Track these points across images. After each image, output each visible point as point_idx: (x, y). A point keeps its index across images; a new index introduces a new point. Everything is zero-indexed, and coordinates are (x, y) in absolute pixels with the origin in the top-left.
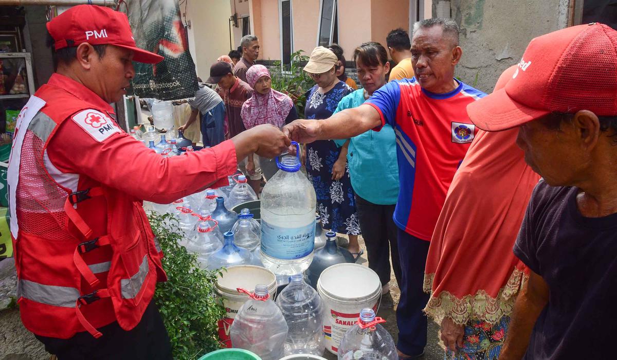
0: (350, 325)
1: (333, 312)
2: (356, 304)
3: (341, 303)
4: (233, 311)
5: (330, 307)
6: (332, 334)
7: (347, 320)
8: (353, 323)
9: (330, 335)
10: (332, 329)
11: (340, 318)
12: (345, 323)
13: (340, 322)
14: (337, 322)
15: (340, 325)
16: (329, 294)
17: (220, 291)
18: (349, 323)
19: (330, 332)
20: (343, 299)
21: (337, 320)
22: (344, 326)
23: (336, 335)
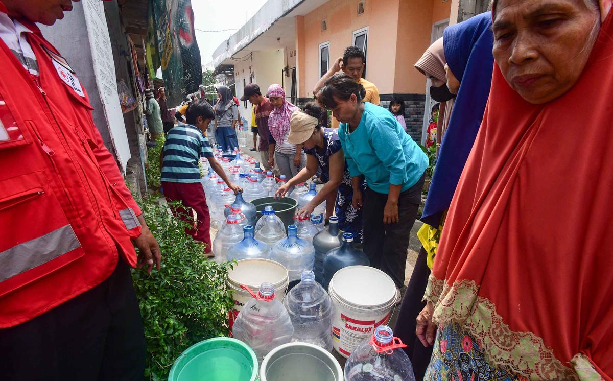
0: (360, 331)
1: (343, 316)
2: (368, 312)
3: (352, 309)
4: (241, 304)
5: (340, 311)
6: (341, 336)
7: (357, 326)
8: (364, 330)
9: (339, 337)
10: (341, 332)
11: (350, 324)
12: (354, 329)
13: (350, 327)
14: (347, 327)
15: (349, 330)
16: (340, 298)
17: (229, 284)
18: (359, 330)
19: (339, 334)
20: (354, 305)
21: (347, 324)
22: (354, 332)
23: (345, 339)
